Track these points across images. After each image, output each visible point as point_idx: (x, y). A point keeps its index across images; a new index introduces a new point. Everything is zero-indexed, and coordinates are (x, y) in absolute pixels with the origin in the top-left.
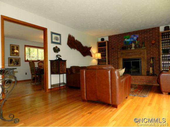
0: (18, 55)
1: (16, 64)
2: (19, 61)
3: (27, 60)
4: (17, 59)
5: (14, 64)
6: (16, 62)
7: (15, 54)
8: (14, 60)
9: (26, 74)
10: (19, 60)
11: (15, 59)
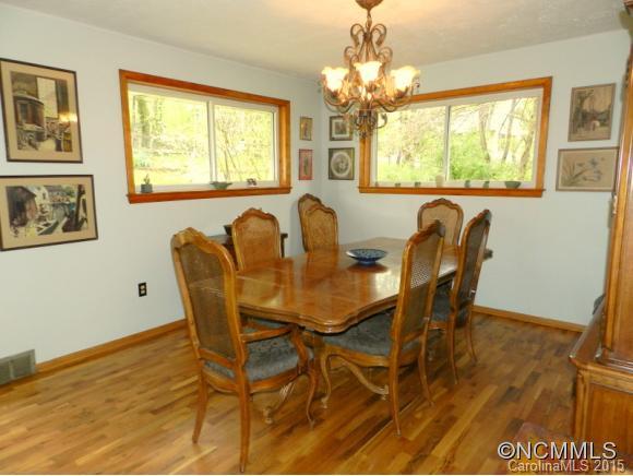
0: (74, 156)
1: (65, 229)
2: (87, 197)
3: (146, 187)
4: (65, 184)
5: (50, 231)
6: (60, 211)
7: (48, 146)
8: (41, 198)
9: (142, 290)
10: (81, 192)
11: (51, 189)
